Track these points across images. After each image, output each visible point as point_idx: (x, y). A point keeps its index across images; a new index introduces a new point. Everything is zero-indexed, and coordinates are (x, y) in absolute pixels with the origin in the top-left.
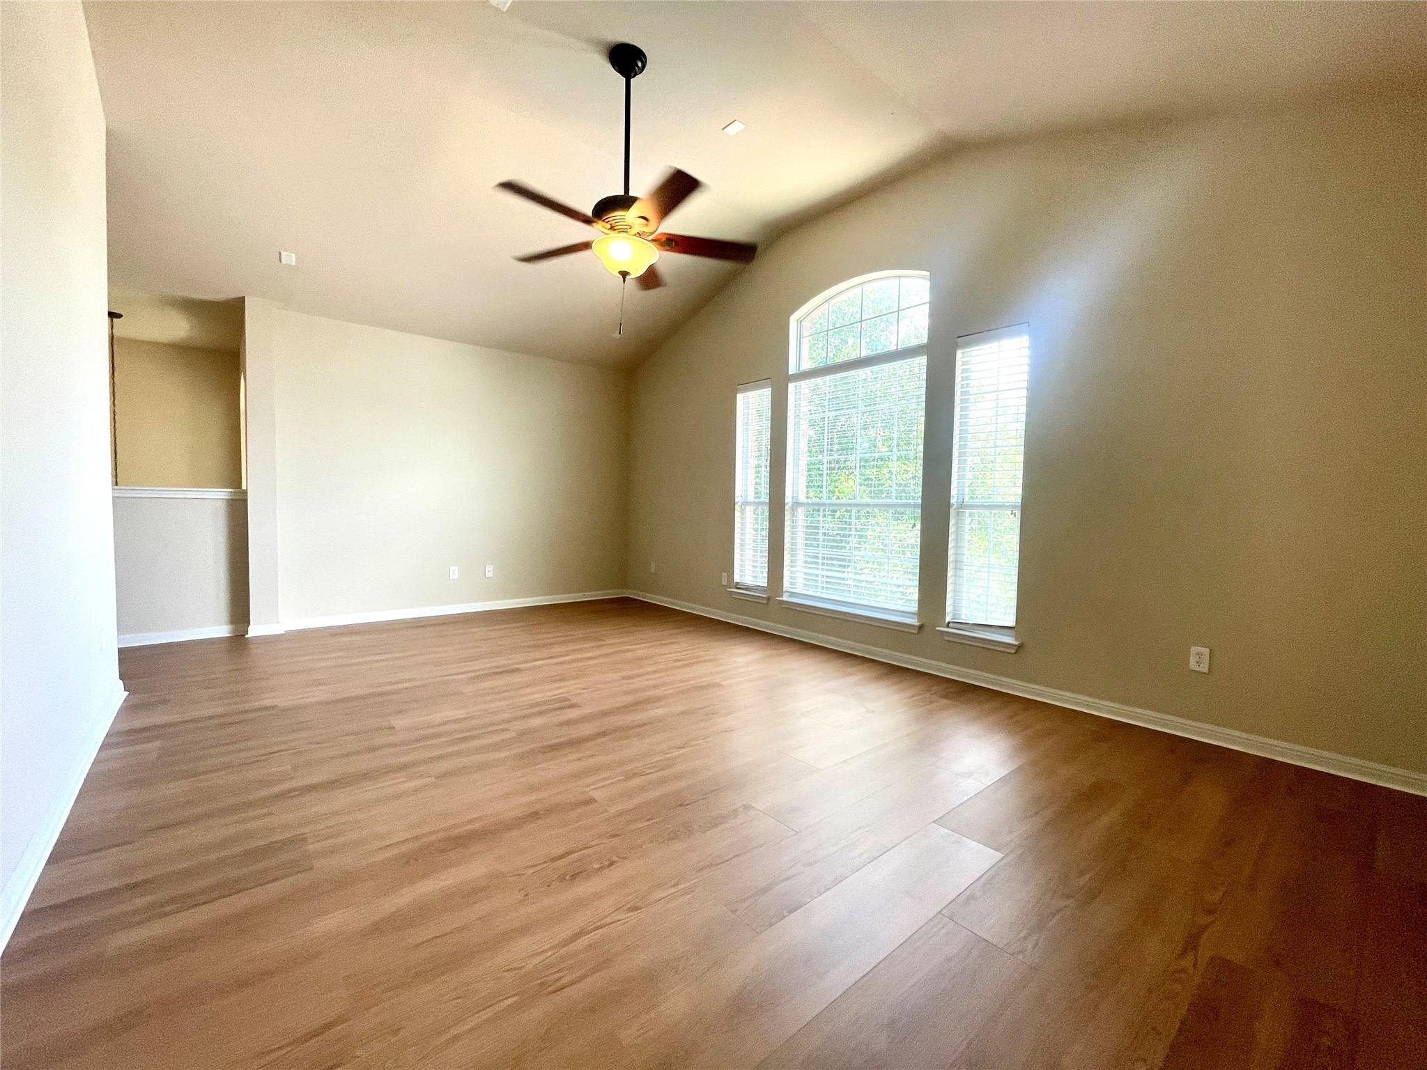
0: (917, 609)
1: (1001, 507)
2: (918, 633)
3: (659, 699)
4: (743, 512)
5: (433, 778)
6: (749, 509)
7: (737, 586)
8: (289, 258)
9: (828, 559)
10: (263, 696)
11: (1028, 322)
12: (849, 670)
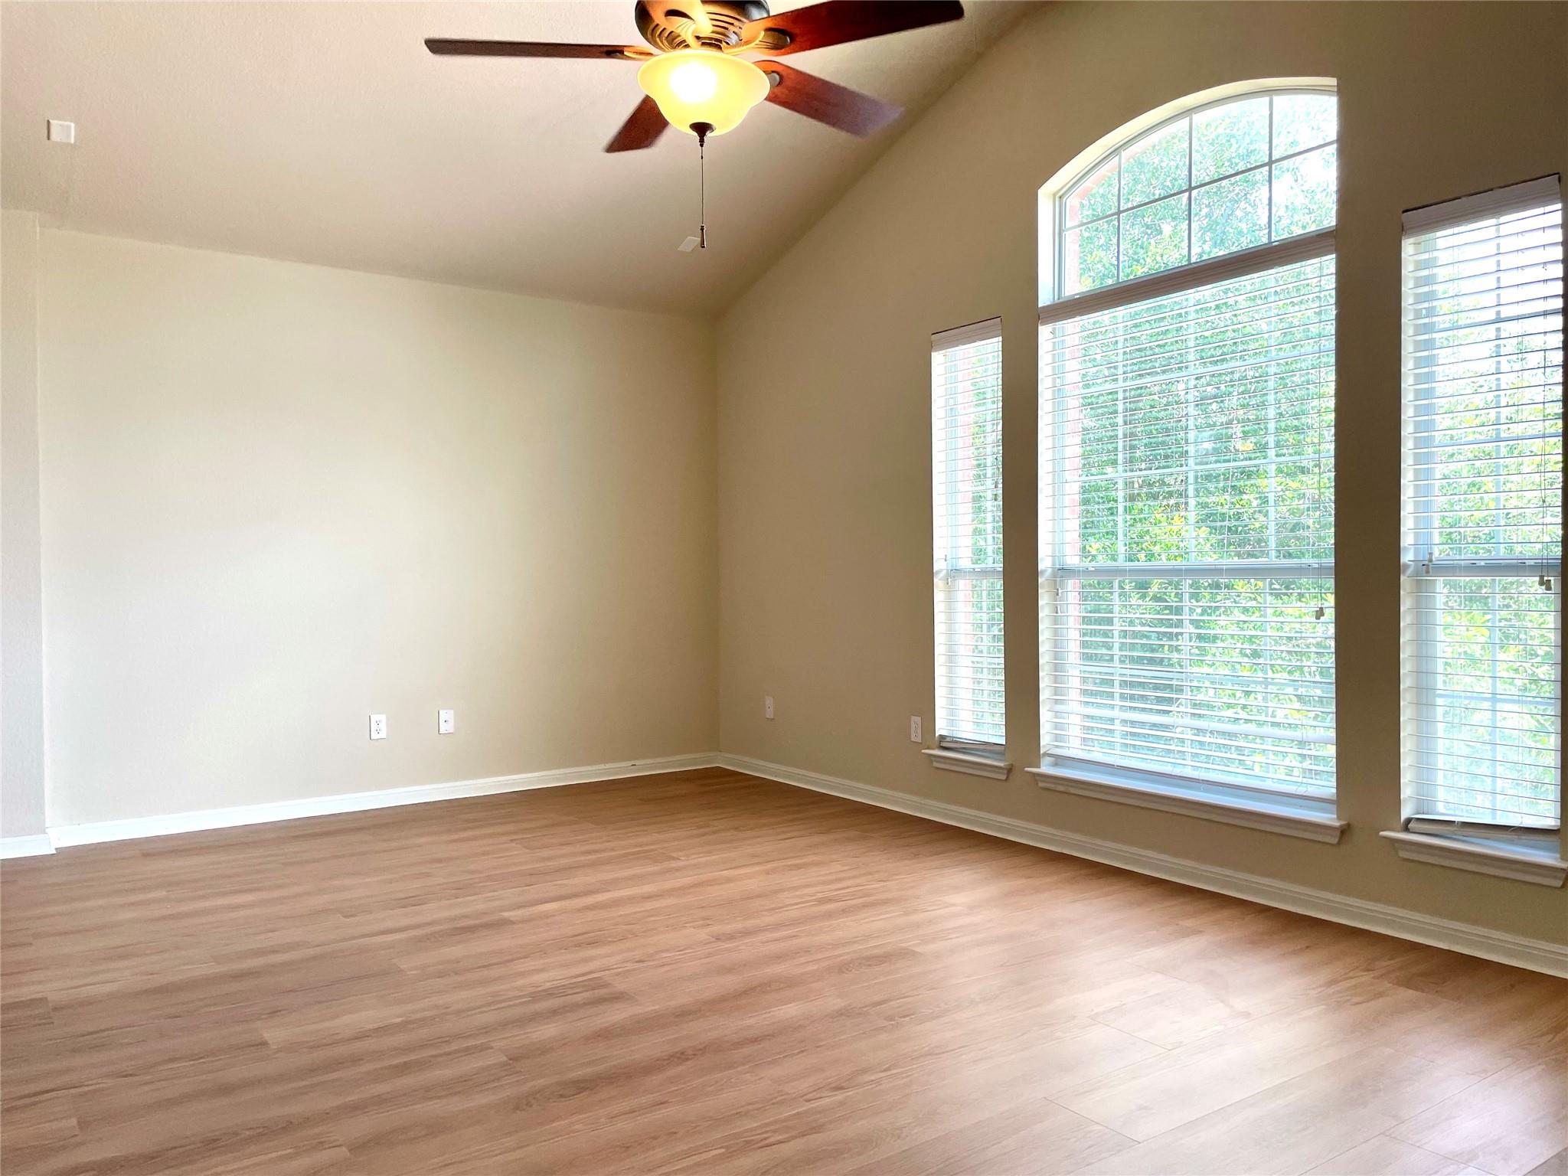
0: (1334, 791)
1: (1518, 568)
2: (1339, 843)
3: (789, 982)
4: (950, 590)
5: (344, 1149)
6: (962, 584)
7: (943, 743)
8: (65, 131)
9: (1132, 685)
10: (25, 978)
11: (1558, 173)
12: (1189, 923)
